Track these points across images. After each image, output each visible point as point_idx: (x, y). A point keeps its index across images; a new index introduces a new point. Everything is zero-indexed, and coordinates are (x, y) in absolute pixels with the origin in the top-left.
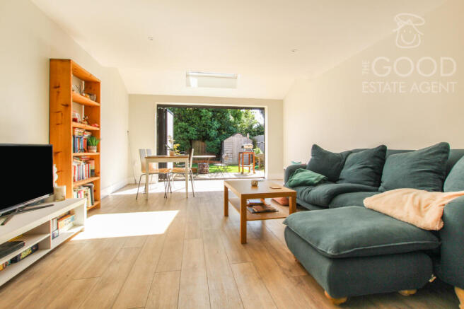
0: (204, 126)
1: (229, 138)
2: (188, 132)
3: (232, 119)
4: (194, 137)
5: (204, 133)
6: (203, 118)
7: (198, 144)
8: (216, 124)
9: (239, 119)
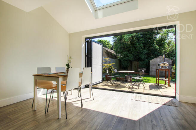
0: (137, 53)
1: (154, 59)
2: (128, 57)
3: (157, 47)
4: (131, 59)
5: (138, 57)
6: (137, 48)
7: (135, 63)
8: (145, 51)
9: (163, 47)
